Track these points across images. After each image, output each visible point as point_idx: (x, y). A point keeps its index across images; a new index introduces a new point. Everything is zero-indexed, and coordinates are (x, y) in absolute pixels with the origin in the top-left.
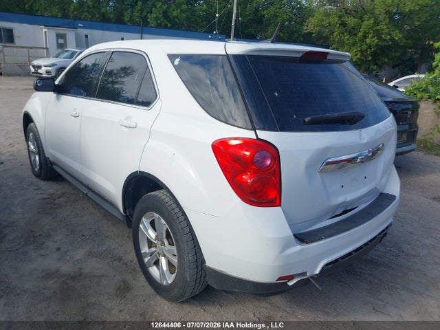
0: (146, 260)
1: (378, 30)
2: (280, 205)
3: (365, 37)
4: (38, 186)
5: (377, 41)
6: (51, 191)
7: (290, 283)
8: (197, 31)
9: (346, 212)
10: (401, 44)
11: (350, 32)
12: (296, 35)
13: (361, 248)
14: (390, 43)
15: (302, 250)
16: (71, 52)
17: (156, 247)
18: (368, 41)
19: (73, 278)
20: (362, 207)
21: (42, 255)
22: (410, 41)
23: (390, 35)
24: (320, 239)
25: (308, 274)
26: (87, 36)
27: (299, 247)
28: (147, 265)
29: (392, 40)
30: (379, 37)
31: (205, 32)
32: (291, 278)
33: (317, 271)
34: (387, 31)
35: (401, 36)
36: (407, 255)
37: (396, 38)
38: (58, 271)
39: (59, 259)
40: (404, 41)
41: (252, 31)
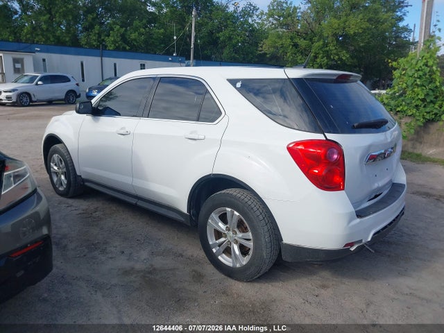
0: (214, 250)
1: (328, 51)
2: (343, 189)
3: (316, 57)
4: (67, 204)
5: (326, 61)
6: (84, 207)
7: (352, 249)
8: (155, 53)
9: (376, 196)
10: (348, 64)
11: (302, 53)
12: (251, 56)
13: (386, 227)
14: (339, 62)
15: (360, 222)
16: (29, 77)
17: (226, 237)
18: (318, 60)
19: (150, 273)
20: (385, 193)
21: (111, 258)
22: (355, 60)
23: (338, 55)
24: (370, 214)
25: (363, 241)
26: (44, 60)
27: (358, 220)
28: (217, 254)
29: (340, 59)
30: (328, 57)
31: (164, 54)
32: (351, 244)
33: (369, 239)
34: (335, 51)
35: (348, 56)
36: (409, 235)
37: (344, 58)
38: (133, 268)
39: (128, 260)
40: (351, 60)
41: (208, 52)
